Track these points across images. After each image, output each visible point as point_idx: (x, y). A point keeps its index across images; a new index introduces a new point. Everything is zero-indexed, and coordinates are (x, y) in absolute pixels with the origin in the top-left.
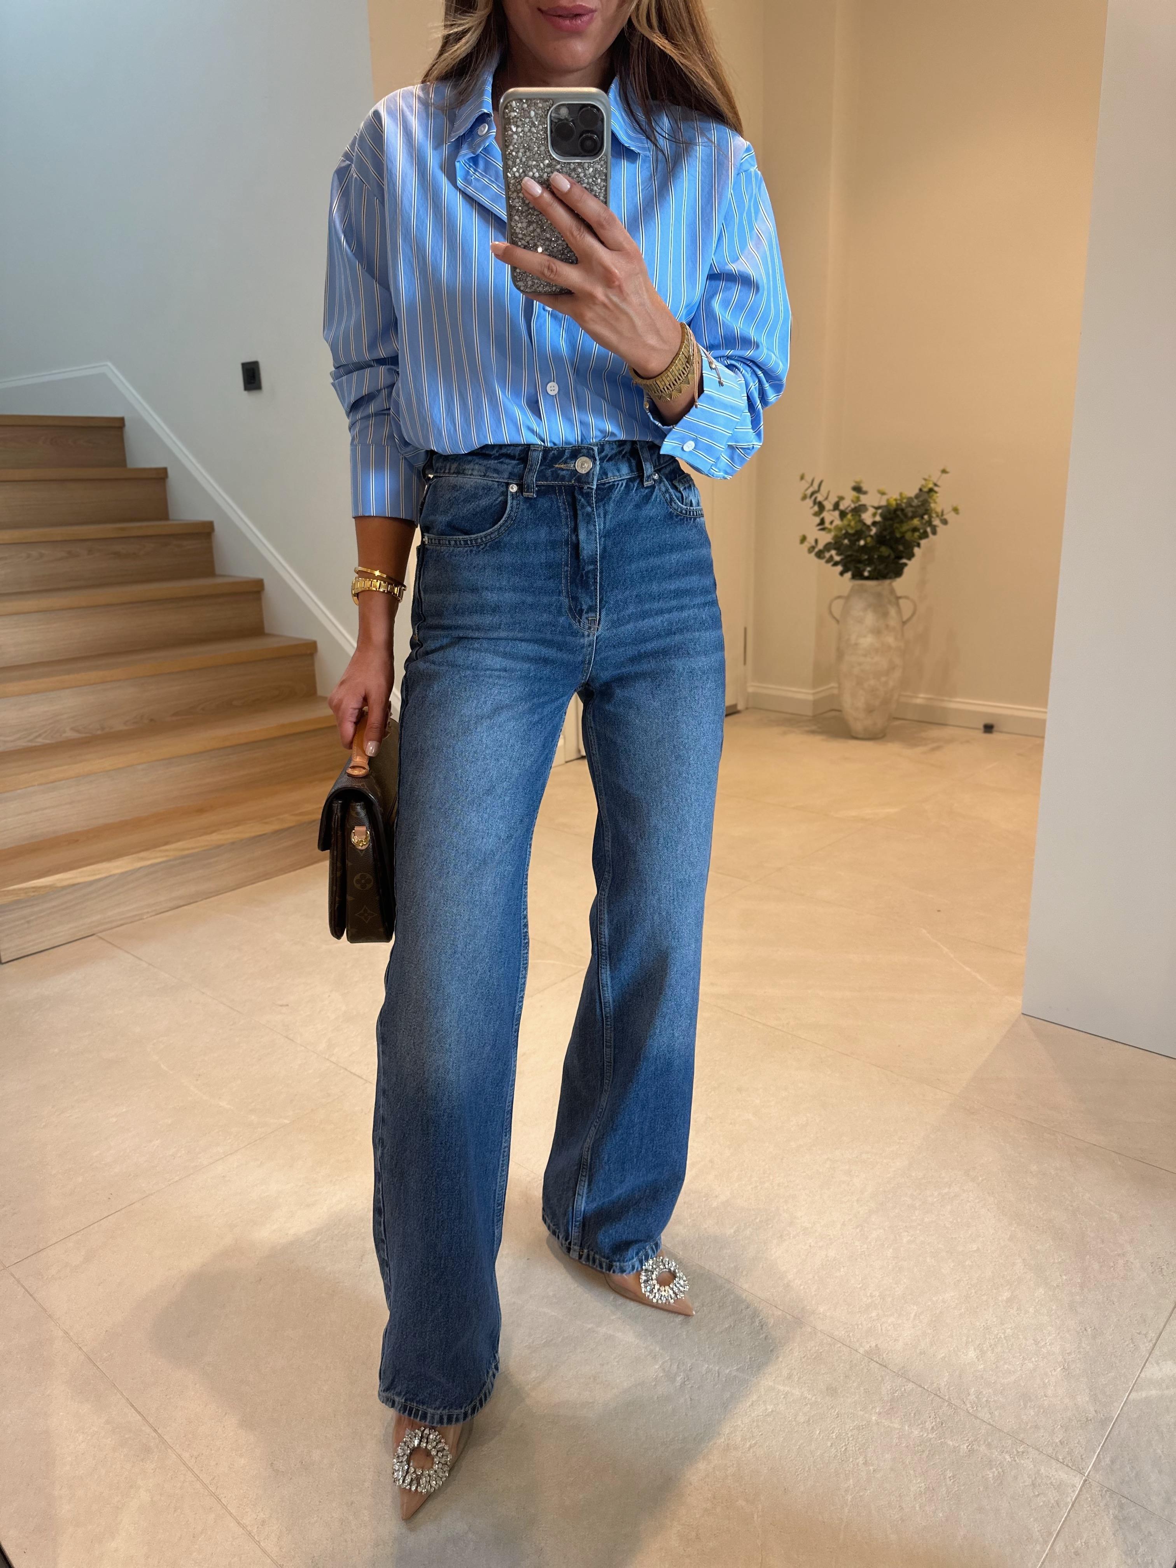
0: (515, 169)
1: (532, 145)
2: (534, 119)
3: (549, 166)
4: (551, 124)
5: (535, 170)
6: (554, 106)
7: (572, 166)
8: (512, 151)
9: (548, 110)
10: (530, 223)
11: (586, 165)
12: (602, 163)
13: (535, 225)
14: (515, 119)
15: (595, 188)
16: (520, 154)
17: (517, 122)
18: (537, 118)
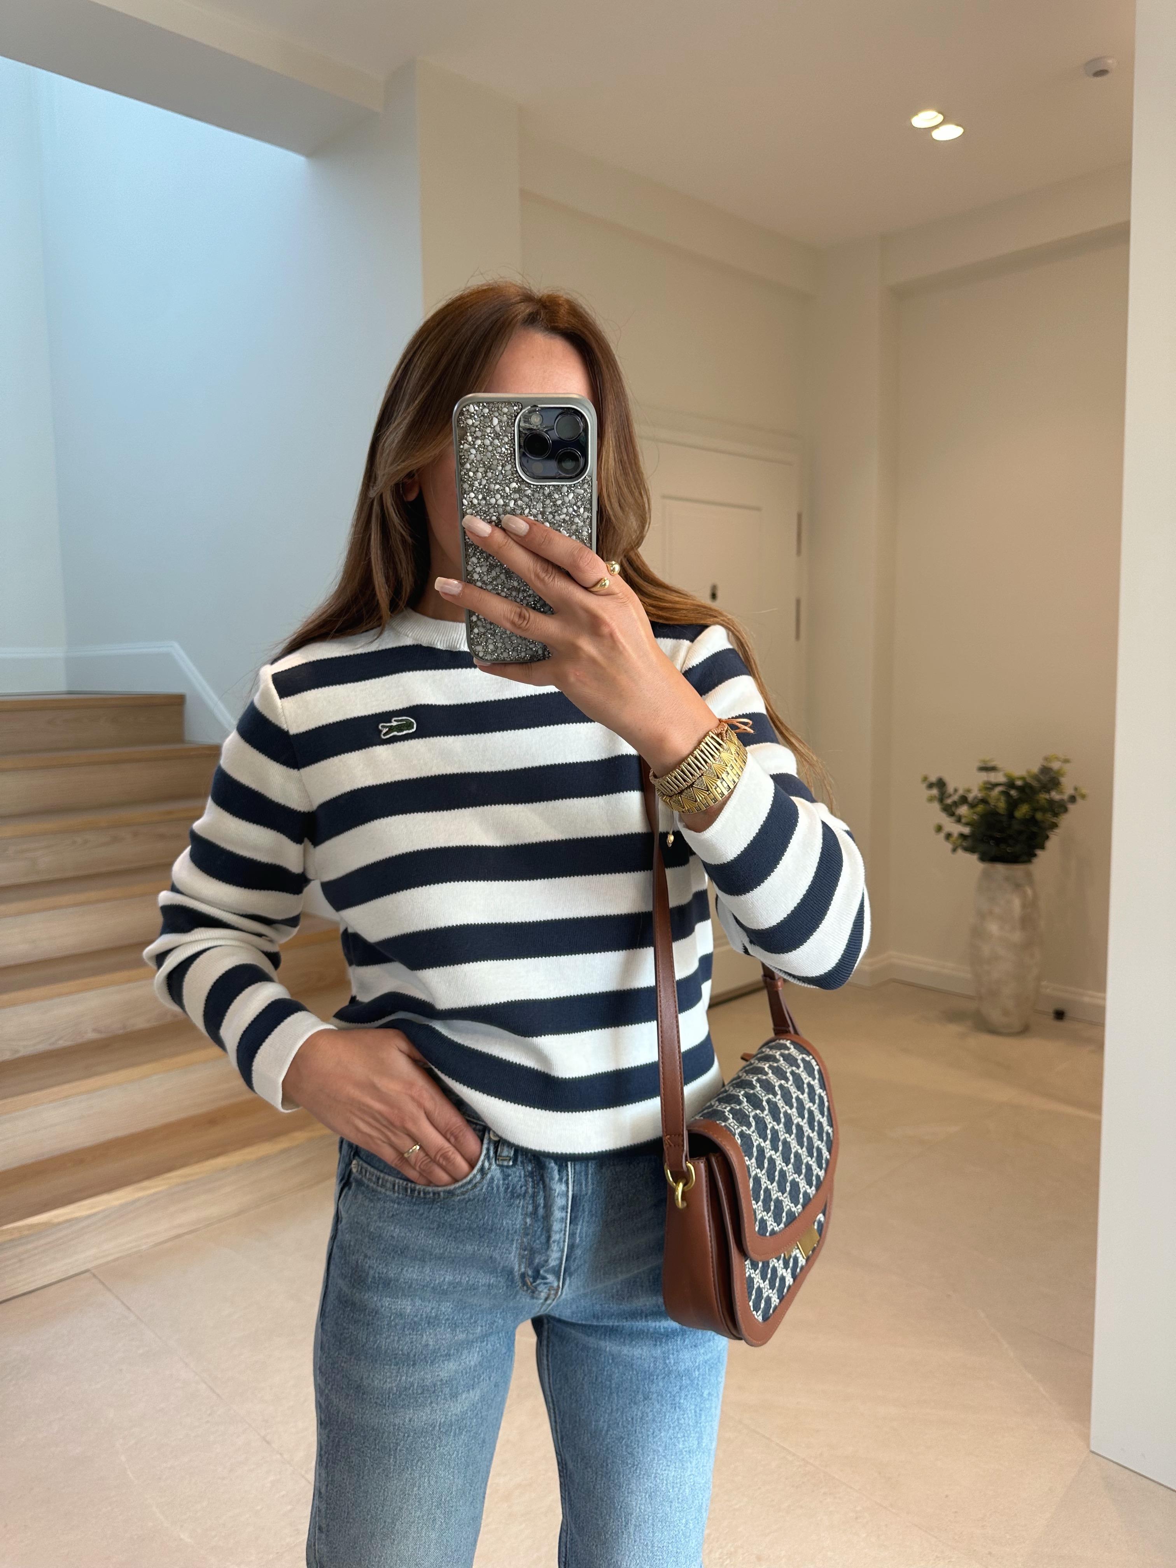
0: (472, 495)
1: (495, 462)
2: (498, 429)
3: (516, 491)
4: (519, 437)
5: (498, 496)
6: (523, 411)
7: (547, 491)
8: (470, 470)
9: (516, 417)
10: (492, 567)
11: (565, 489)
12: (586, 486)
13: (498, 569)
14: (473, 429)
15: (577, 520)
16: (479, 475)
17: (474, 433)
18: (501, 427)
